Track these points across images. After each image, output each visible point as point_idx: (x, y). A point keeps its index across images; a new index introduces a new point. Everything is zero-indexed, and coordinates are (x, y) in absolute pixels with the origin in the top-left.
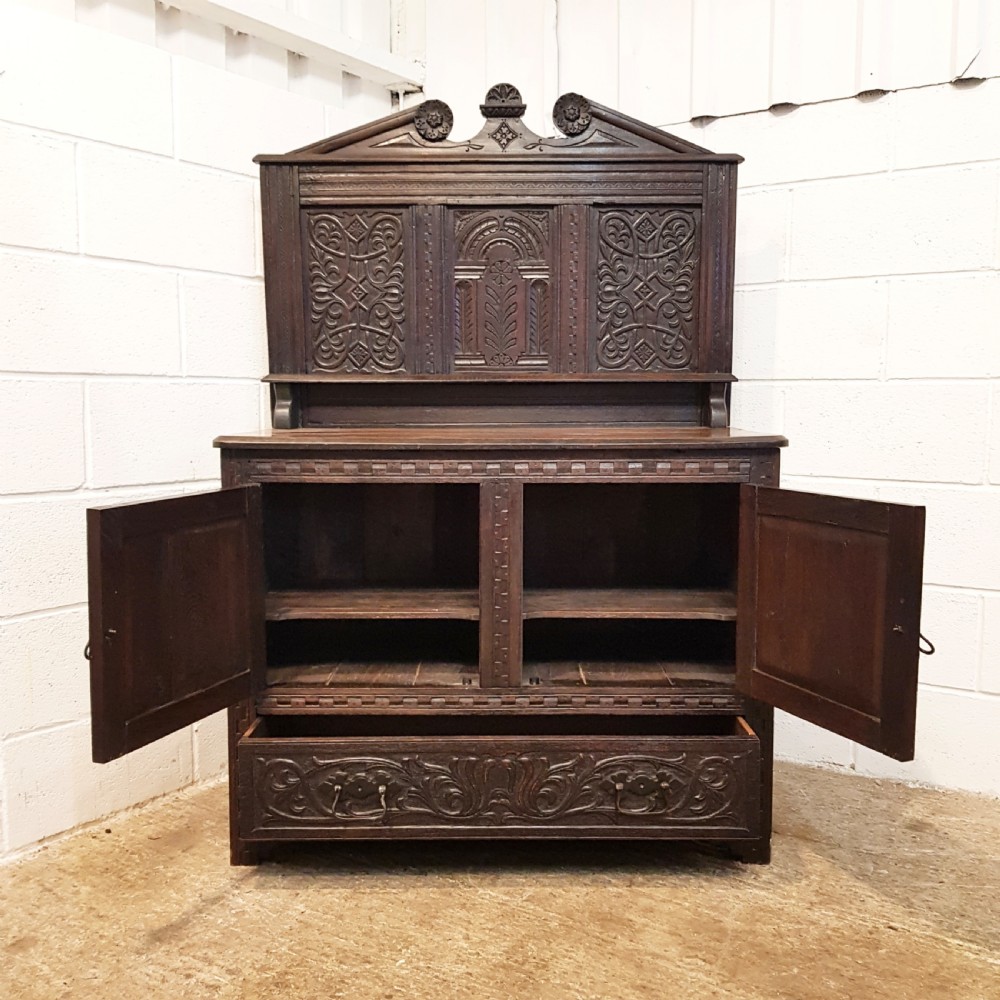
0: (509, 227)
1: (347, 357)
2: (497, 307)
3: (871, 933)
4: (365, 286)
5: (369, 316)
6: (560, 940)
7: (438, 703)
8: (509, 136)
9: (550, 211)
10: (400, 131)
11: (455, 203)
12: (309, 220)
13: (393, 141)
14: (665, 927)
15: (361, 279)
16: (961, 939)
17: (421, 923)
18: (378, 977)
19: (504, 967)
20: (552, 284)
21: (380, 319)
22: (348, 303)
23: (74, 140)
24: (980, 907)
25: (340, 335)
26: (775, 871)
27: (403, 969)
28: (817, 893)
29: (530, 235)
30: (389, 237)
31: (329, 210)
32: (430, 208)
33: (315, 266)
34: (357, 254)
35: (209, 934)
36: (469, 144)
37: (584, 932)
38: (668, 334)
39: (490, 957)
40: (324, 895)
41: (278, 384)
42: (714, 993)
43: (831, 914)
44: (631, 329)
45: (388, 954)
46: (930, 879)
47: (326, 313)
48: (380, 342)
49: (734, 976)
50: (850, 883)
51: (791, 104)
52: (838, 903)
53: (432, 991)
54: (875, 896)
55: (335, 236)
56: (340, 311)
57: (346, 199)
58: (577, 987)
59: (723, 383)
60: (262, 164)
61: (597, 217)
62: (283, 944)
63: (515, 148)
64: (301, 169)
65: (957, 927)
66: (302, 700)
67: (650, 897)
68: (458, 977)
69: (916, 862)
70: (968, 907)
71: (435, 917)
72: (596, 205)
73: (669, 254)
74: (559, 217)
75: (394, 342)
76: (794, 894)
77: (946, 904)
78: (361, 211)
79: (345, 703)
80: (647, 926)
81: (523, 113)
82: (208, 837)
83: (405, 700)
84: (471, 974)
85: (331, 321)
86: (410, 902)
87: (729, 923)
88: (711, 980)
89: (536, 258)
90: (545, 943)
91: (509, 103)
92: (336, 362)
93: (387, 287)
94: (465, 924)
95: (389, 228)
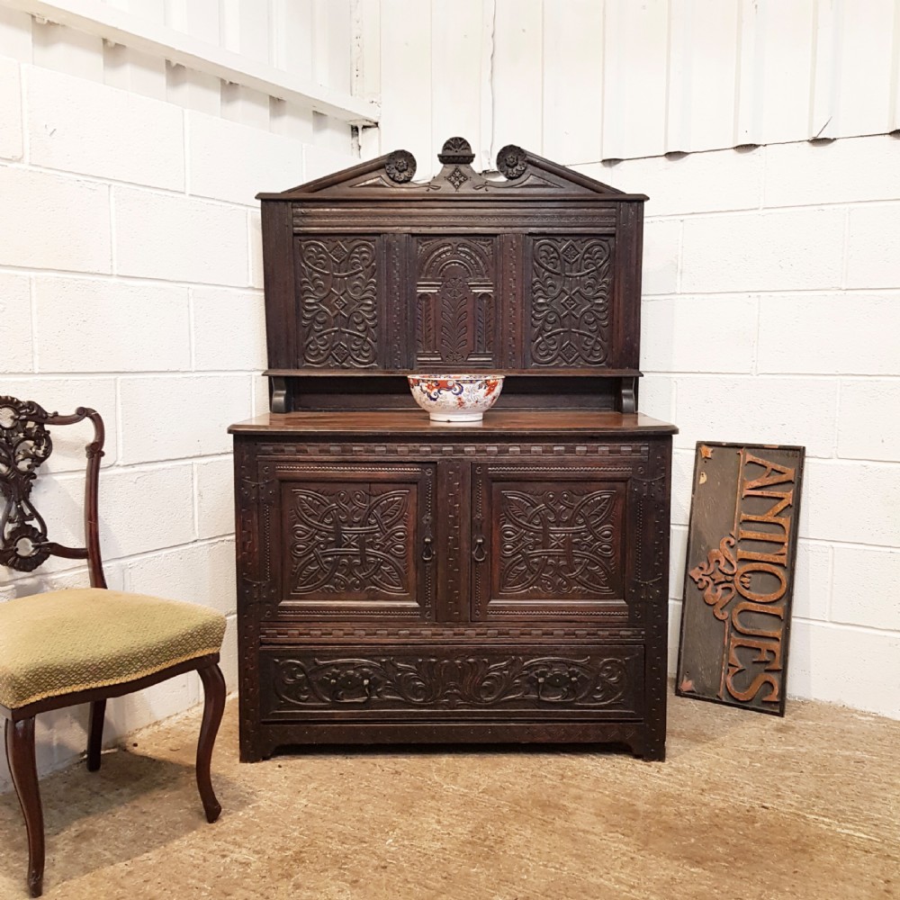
0: (461, 252)
1: (331, 354)
2: (451, 315)
3: (748, 811)
4: (345, 298)
5: (348, 322)
6: (510, 822)
8: (462, 179)
9: (494, 239)
10: (374, 174)
11: (418, 232)
12: (300, 246)
13: (368, 183)
14: (592, 810)
15: (342, 292)
16: (816, 814)
17: (402, 812)
18: (374, 853)
19: (470, 843)
20: (496, 297)
21: (358, 324)
22: (332, 312)
23: (108, 183)
24: (830, 790)
25: (325, 337)
26: (673, 765)
27: (392, 846)
28: (706, 782)
29: (478, 258)
30: (364, 259)
31: (317, 238)
32: (398, 237)
33: (305, 282)
34: (339, 272)
35: (234, 823)
36: (429, 185)
37: (529, 815)
38: (589, 336)
39: (459, 836)
40: (321, 792)
41: (276, 377)
42: (632, 858)
43: (718, 797)
44: (559, 333)
45: (379, 835)
46: (793, 770)
47: (314, 319)
48: (357, 343)
49: (646, 845)
50: (732, 774)
51: (683, 153)
52: (723, 789)
53: (417, 863)
54: (751, 783)
55: (322, 258)
56: (325, 318)
57: (331, 229)
58: (528, 856)
59: (632, 378)
60: (263, 200)
61: (531, 243)
62: (294, 830)
63: (466, 189)
64: (294, 204)
65: (814, 806)
67: (578, 787)
68: (436, 852)
69: (782, 757)
70: (822, 791)
71: (412, 807)
72: (531, 234)
73: (588, 273)
74: (502, 244)
75: (369, 342)
76: (689, 783)
77: (805, 788)
78: (342, 238)
80: (577, 809)
81: (472, 161)
84: (445, 849)
85: (317, 326)
86: (391, 796)
87: (641, 806)
88: (629, 849)
89: (483, 276)
90: (500, 825)
91: (461, 152)
92: (322, 358)
93: (363, 299)
94: (436, 811)
95: (365, 252)
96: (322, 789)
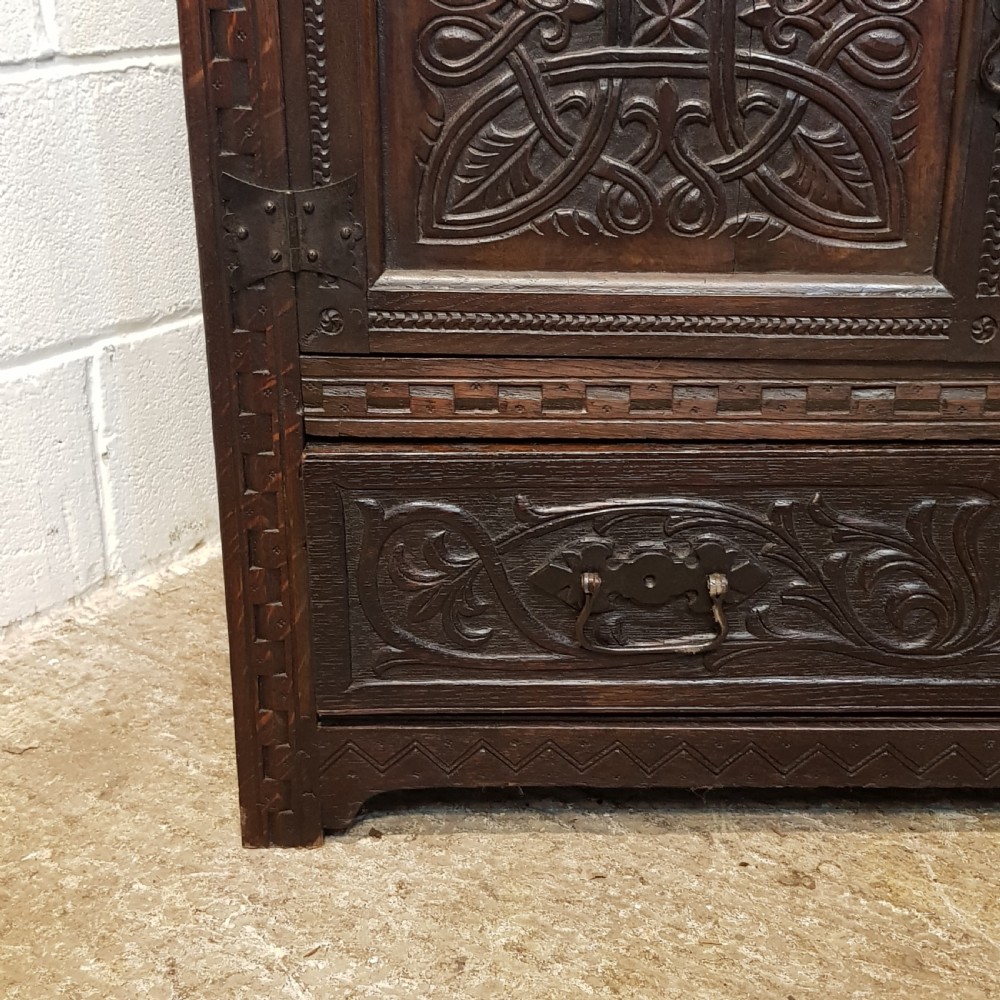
7: (871, 405)
66: (446, 395)
79: (580, 403)
82: (166, 746)
83: (769, 396)
96: (543, 949)
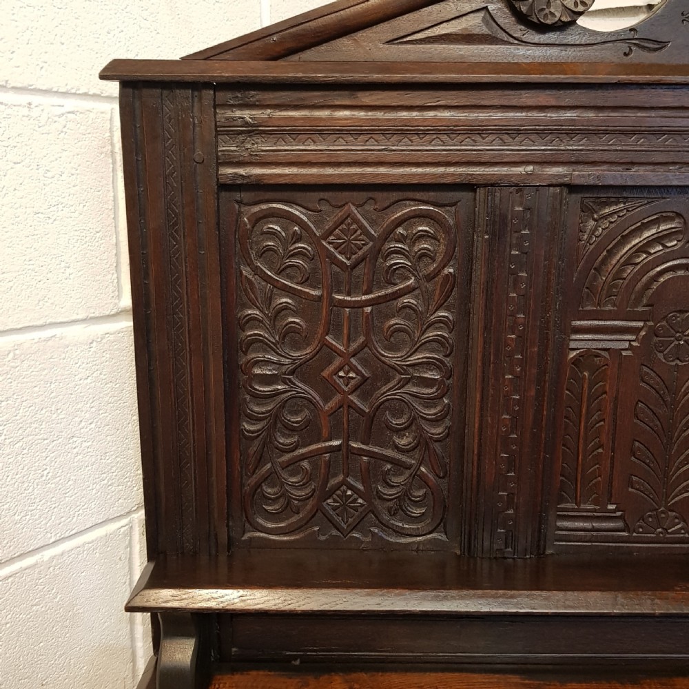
1: (318, 509)
4: (364, 362)
5: (372, 427)
12: (240, 214)
13: (443, 30)
15: (354, 346)
21: (396, 431)
22: (326, 399)
25: (305, 464)
30: (423, 255)
31: (286, 195)
33: (252, 319)
34: (349, 294)
36: (631, 38)
47: (275, 420)
48: (395, 481)
55: (300, 254)
56: (307, 414)
57: (330, 171)
60: (125, 85)
64: (222, 96)
78: (361, 196)
85: (284, 435)
92: (295, 519)
93: (413, 366)
95: (424, 236)
